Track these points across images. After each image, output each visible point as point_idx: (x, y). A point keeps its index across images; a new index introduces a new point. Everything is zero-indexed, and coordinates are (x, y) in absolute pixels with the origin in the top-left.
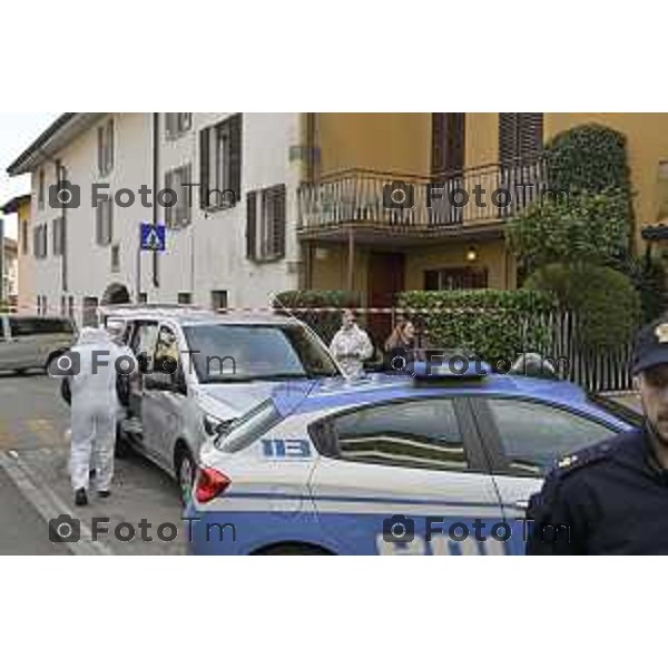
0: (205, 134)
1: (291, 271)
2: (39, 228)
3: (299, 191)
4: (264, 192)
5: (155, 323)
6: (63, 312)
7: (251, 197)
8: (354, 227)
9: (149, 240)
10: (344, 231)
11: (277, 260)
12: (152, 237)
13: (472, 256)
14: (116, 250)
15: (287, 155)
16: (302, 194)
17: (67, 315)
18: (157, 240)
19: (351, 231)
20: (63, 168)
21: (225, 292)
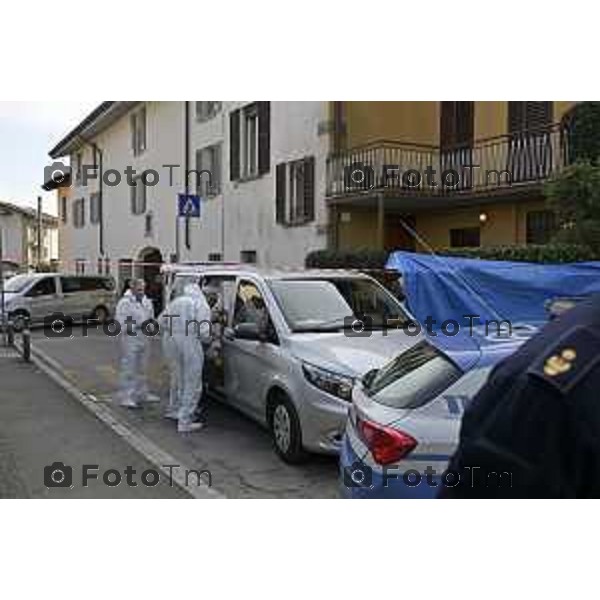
0: (235, 115)
1: (320, 232)
2: (77, 202)
3: (328, 162)
4: (293, 164)
5: (233, 278)
6: (100, 271)
7: (281, 169)
8: (383, 192)
9: (186, 207)
10: (374, 195)
11: (306, 222)
12: (189, 205)
13: (483, 217)
14: (149, 219)
15: (316, 130)
16: (331, 164)
17: (103, 274)
18: (193, 208)
19: (380, 195)
20: (99, 150)
21: (254, 253)
